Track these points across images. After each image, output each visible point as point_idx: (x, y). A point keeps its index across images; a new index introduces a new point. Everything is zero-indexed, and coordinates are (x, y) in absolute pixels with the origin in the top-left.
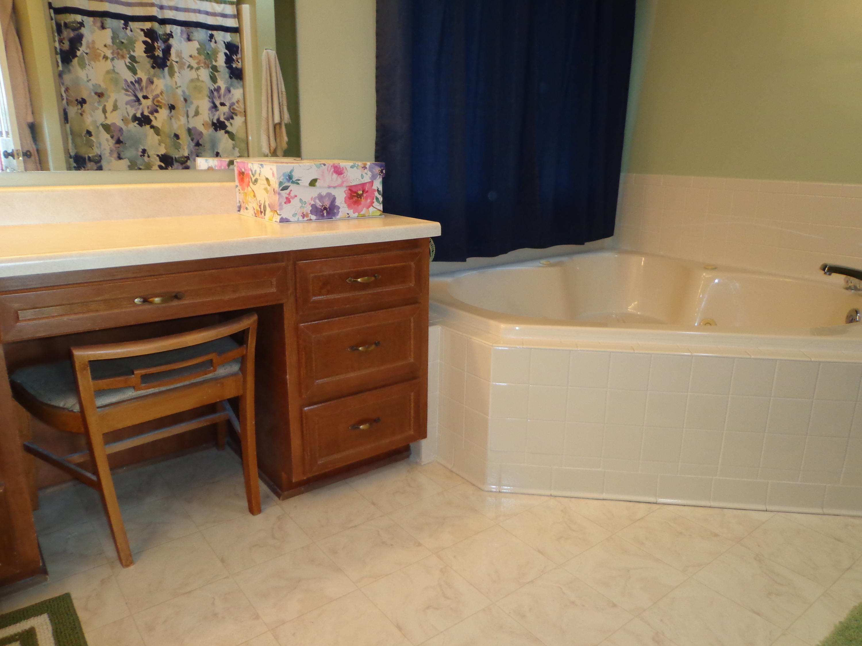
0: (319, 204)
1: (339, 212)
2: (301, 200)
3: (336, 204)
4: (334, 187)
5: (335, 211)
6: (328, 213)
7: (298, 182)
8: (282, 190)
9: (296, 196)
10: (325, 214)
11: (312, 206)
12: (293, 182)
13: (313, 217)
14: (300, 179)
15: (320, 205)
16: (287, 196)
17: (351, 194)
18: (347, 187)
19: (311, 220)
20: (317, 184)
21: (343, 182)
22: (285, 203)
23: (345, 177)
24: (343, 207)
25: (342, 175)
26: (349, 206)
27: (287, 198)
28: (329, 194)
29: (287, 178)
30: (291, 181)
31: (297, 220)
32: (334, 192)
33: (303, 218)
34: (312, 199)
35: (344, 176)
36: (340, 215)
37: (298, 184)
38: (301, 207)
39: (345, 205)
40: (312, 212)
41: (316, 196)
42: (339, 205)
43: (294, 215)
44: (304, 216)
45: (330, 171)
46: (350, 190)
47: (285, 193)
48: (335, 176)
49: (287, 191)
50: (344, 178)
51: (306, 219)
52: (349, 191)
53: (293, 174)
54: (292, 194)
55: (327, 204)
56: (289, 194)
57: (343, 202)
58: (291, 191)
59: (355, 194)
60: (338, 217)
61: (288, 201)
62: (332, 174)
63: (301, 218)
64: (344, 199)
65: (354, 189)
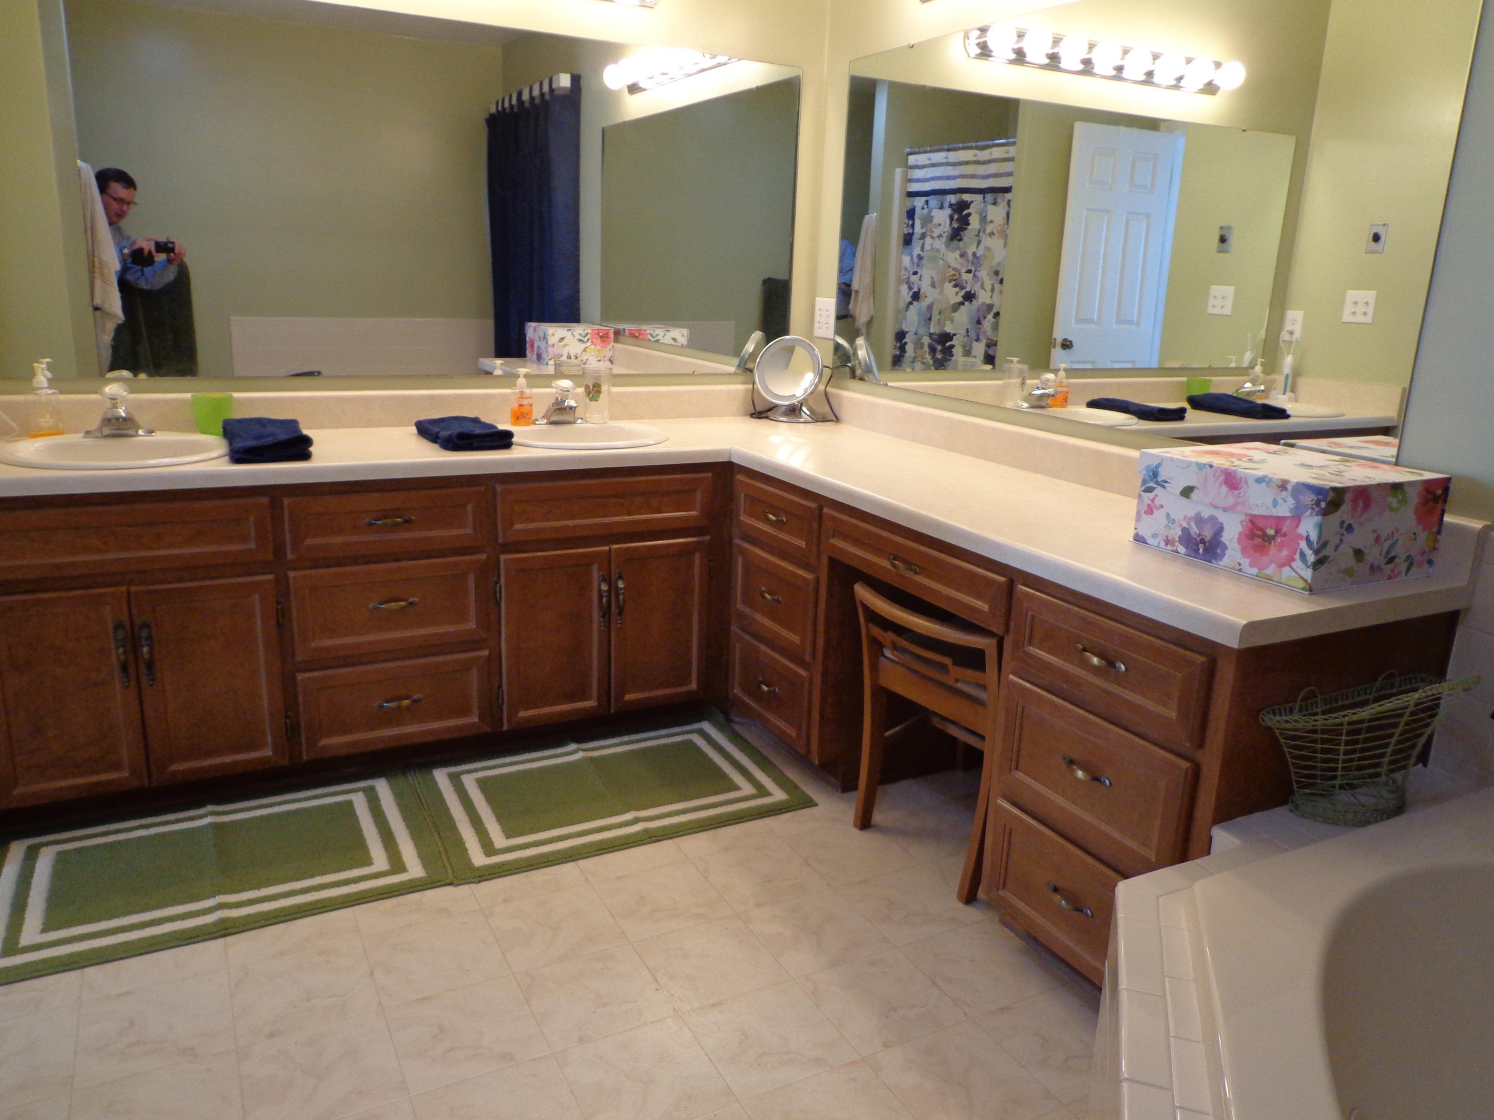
0: (1194, 530)
1: (1224, 554)
2: (1168, 515)
3: (1222, 539)
4: (1225, 510)
5: (1219, 551)
6: (1206, 550)
7: (1165, 484)
8: (1144, 491)
9: (1162, 507)
10: (1201, 551)
11: (1184, 530)
12: (1157, 483)
13: (1182, 549)
14: (1168, 480)
15: (1195, 533)
16: (1150, 502)
17: (1252, 530)
18: (1246, 515)
19: (1178, 552)
20: (1193, 495)
21: (1236, 504)
22: (1145, 513)
23: (1241, 495)
24: (1233, 549)
25: (1237, 492)
26: (1244, 551)
27: (1149, 505)
28: (1213, 518)
29: (1151, 474)
30: (1155, 480)
31: (1156, 545)
32: (1222, 517)
33: (1167, 545)
34: (1185, 517)
35: (1240, 493)
36: (1225, 561)
37: (1164, 487)
38: (1167, 526)
39: (1238, 547)
40: (1181, 540)
41: (1193, 515)
42: (1227, 543)
43: (1155, 536)
44: (1167, 542)
45: (1218, 479)
46: (1251, 521)
47: (1147, 496)
48: (1224, 489)
49: (1151, 495)
50: (1239, 497)
51: (1170, 547)
52: (1250, 524)
53: (1160, 470)
54: (1158, 502)
55: (1208, 534)
56: (1153, 500)
57: (1235, 540)
58: (1156, 496)
59: (1260, 533)
60: (1221, 563)
61: (1150, 511)
62: (1221, 486)
63: (1163, 544)
64: (1237, 536)
65: (1260, 523)
